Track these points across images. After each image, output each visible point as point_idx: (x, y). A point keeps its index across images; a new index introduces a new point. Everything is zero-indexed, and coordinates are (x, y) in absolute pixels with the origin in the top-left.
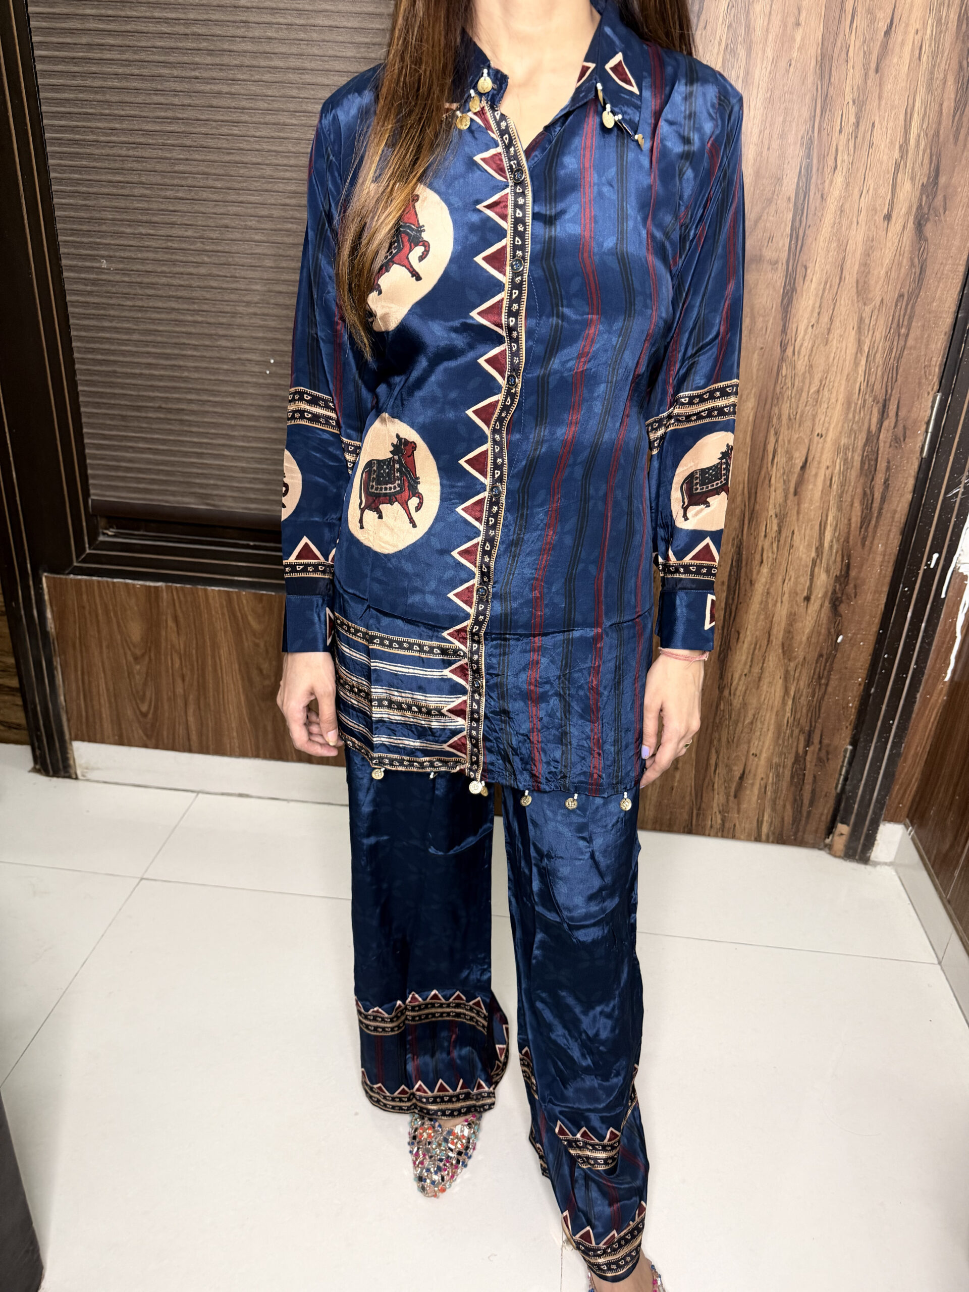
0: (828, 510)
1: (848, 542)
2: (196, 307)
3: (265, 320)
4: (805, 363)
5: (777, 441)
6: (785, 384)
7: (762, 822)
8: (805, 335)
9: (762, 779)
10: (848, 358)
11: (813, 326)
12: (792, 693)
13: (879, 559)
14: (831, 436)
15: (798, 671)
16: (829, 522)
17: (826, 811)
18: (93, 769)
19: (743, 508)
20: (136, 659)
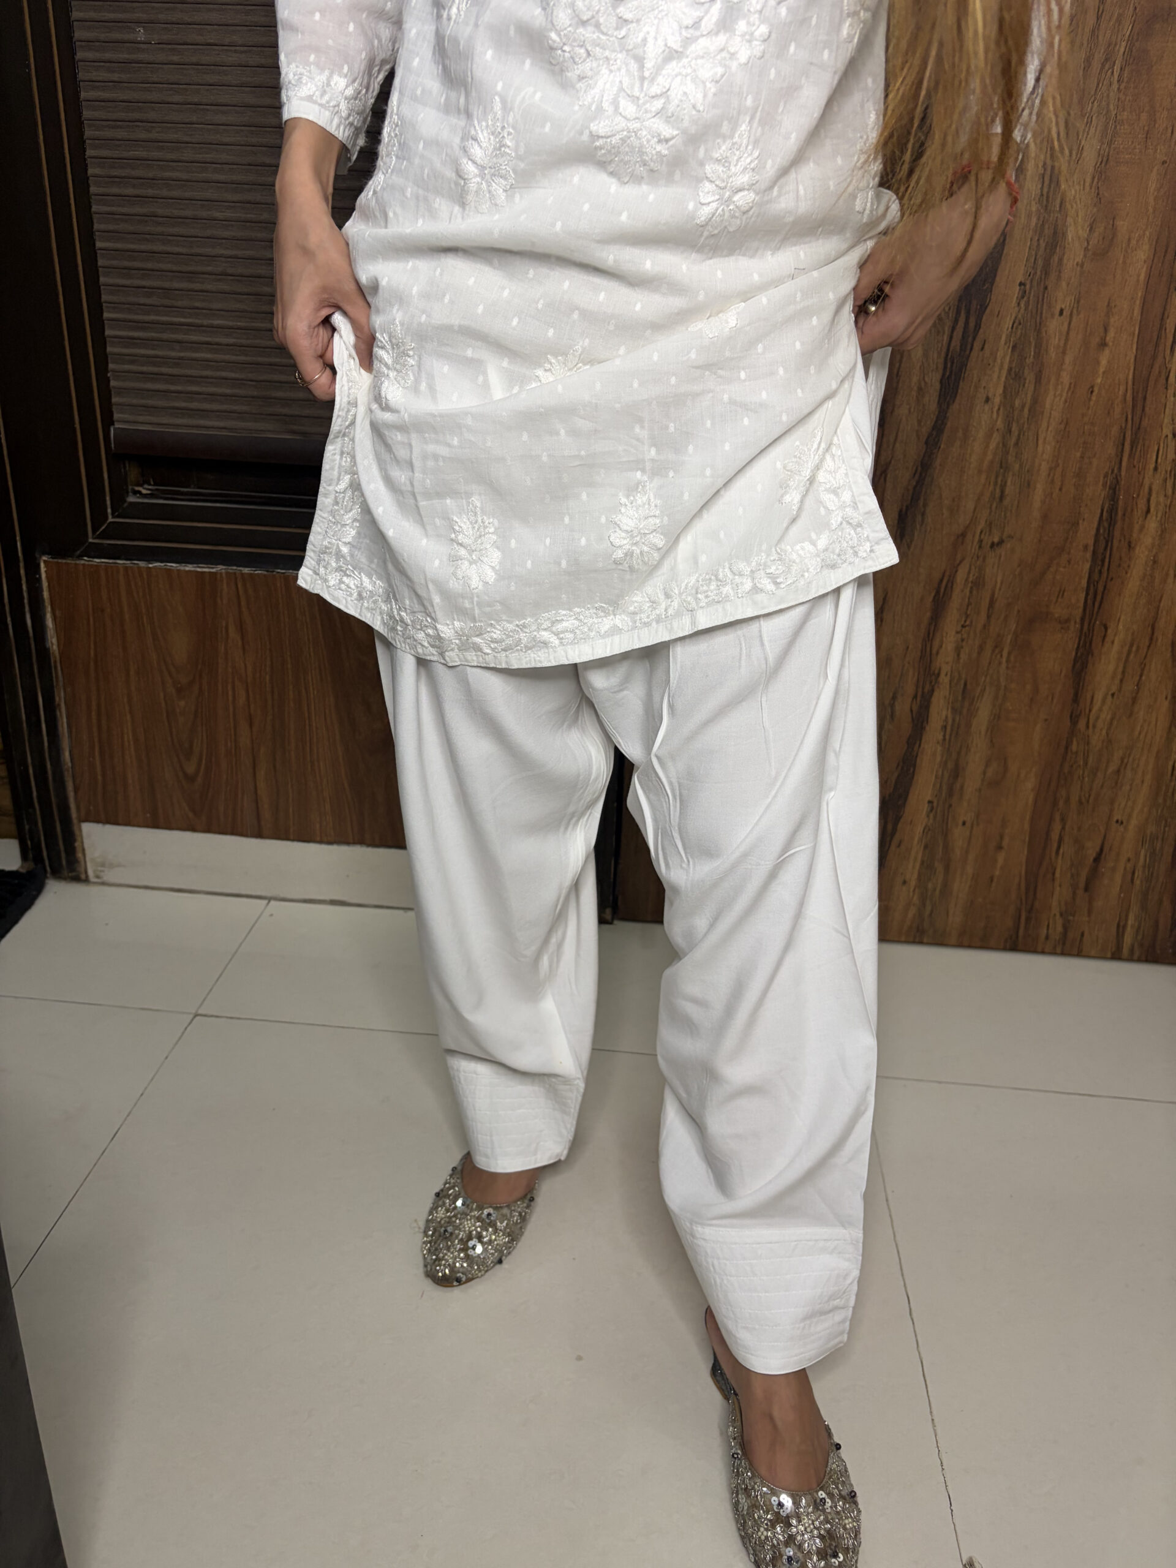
7: (1125, 927)
9: (1129, 860)
18: (112, 866)
19: (1123, 425)
20: (179, 690)
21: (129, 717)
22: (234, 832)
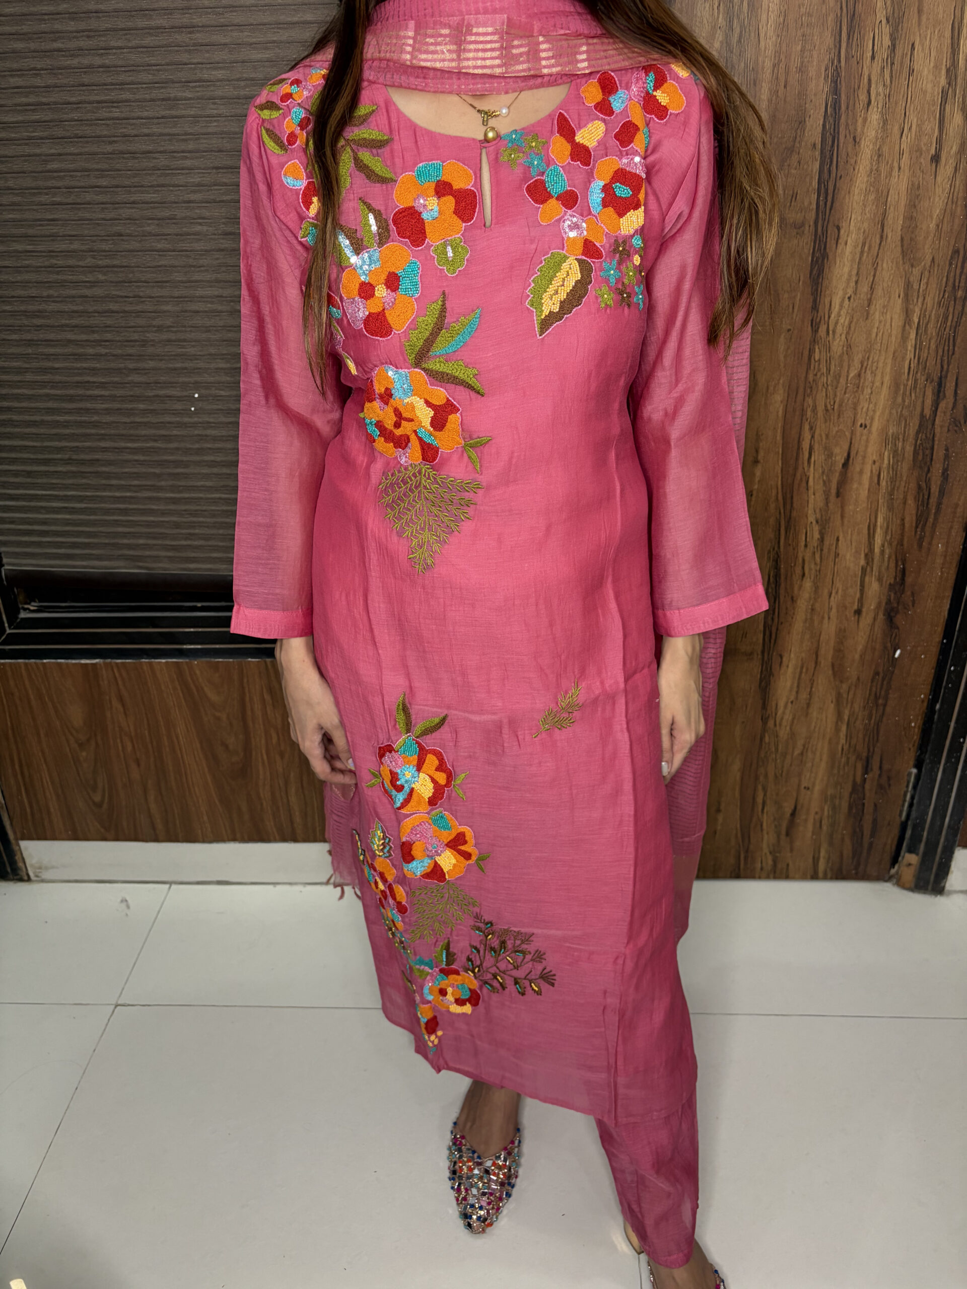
0: (877, 510)
1: (902, 545)
2: (96, 336)
3: (183, 346)
4: (841, 343)
5: (813, 437)
6: (819, 370)
7: (818, 858)
8: (840, 309)
9: (816, 813)
10: (894, 332)
11: (849, 298)
12: (846, 718)
13: (939, 561)
14: (876, 426)
15: (852, 693)
16: (879, 524)
17: (889, 842)
18: (47, 868)
19: (778, 516)
20: (81, 745)
21: (44, 765)
22: (136, 839)
